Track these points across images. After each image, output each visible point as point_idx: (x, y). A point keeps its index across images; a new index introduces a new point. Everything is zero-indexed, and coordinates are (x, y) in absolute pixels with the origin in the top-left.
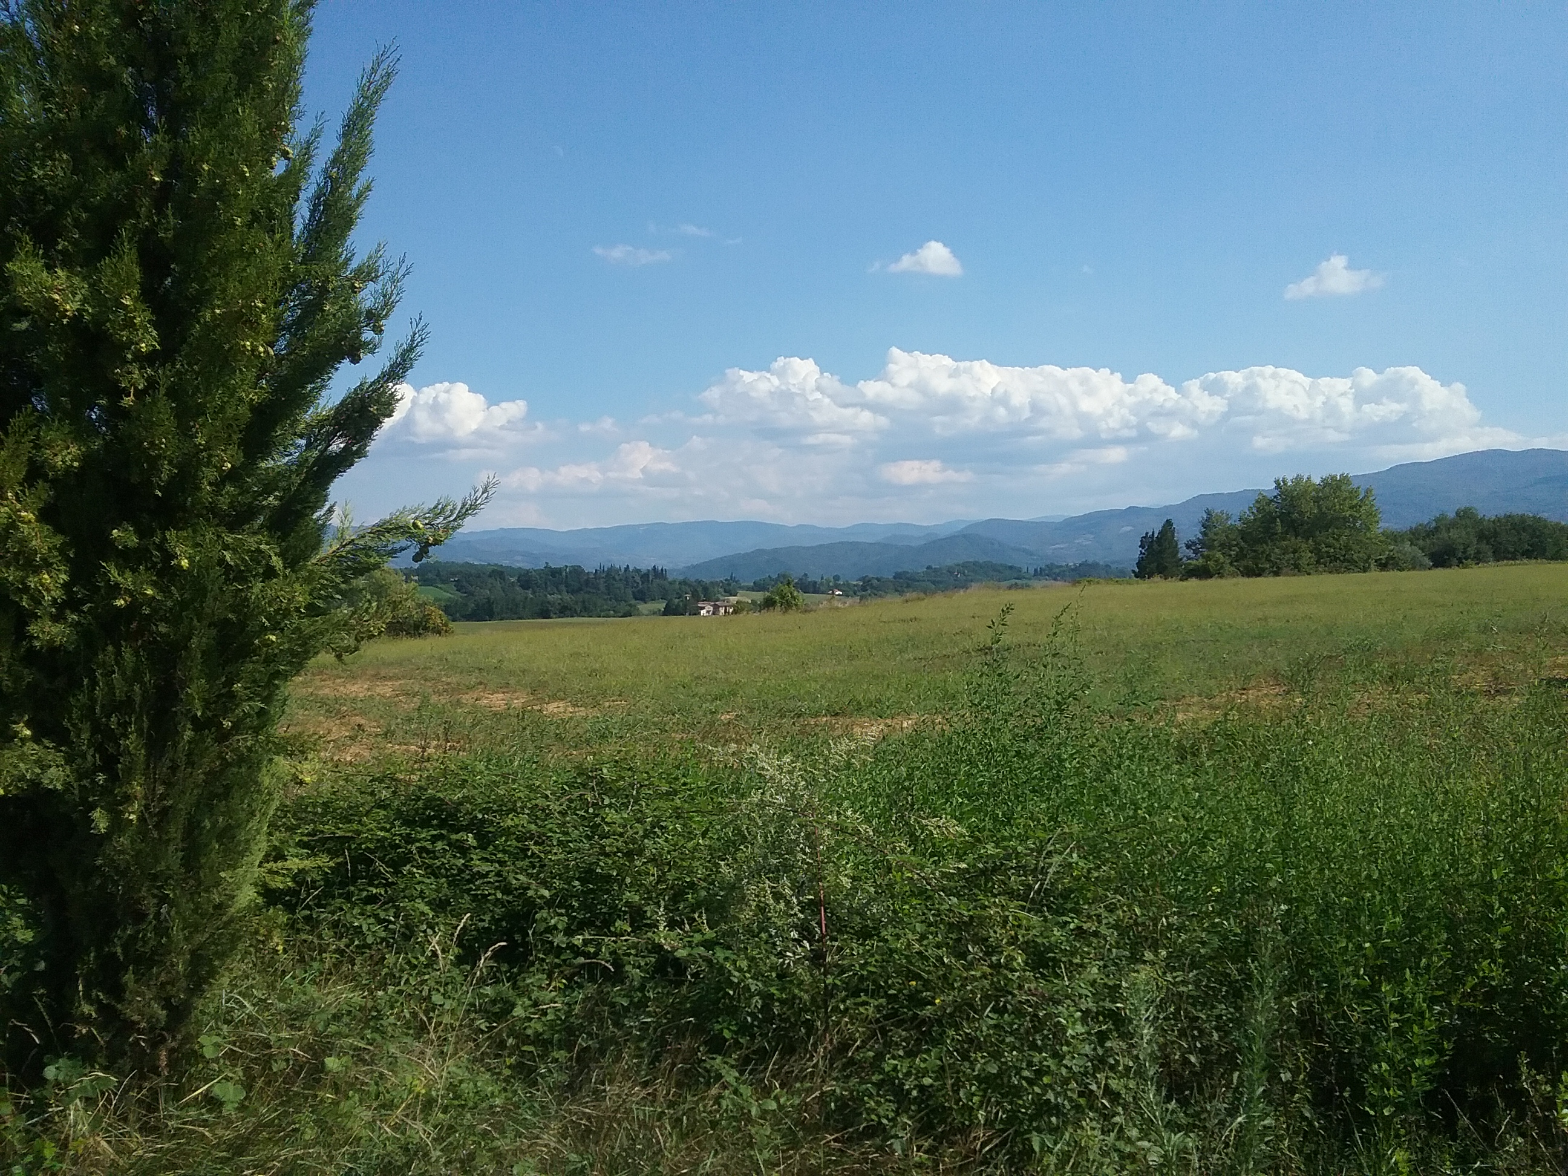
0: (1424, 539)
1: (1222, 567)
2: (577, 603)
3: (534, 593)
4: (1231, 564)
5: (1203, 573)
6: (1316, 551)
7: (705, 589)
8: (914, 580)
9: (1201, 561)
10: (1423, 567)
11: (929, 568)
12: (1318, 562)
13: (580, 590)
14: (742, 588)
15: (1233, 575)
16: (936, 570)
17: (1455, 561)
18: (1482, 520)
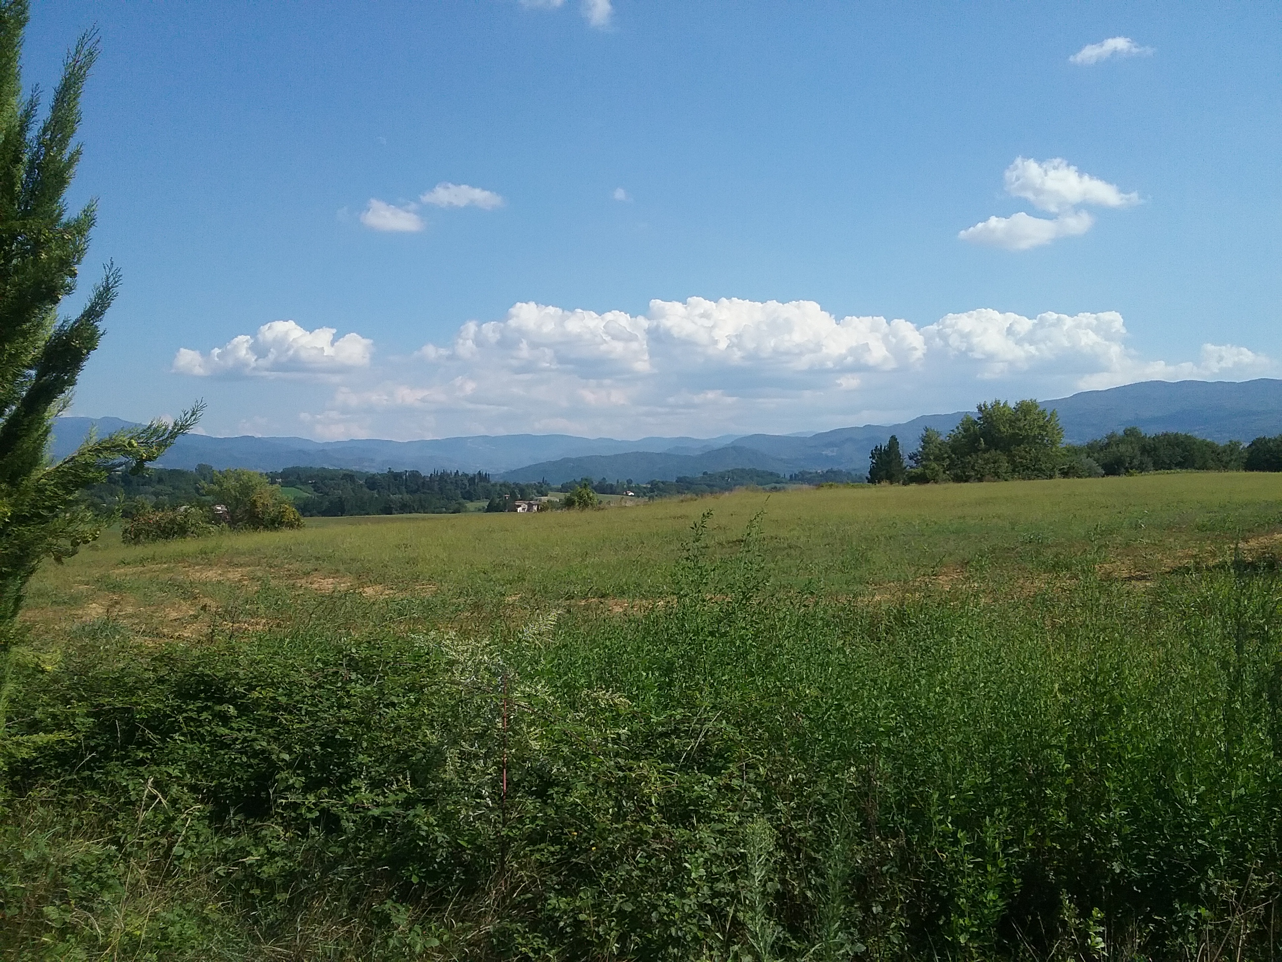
0: (1098, 452)
1: (937, 475)
2: (414, 501)
3: (379, 492)
4: (944, 472)
5: (921, 479)
6: (1012, 461)
7: (522, 491)
8: (692, 484)
9: (919, 470)
10: (1097, 475)
11: (705, 473)
12: (1014, 471)
13: (418, 490)
14: (551, 490)
15: (945, 481)
16: (711, 476)
17: (1123, 470)
18: (1144, 438)
